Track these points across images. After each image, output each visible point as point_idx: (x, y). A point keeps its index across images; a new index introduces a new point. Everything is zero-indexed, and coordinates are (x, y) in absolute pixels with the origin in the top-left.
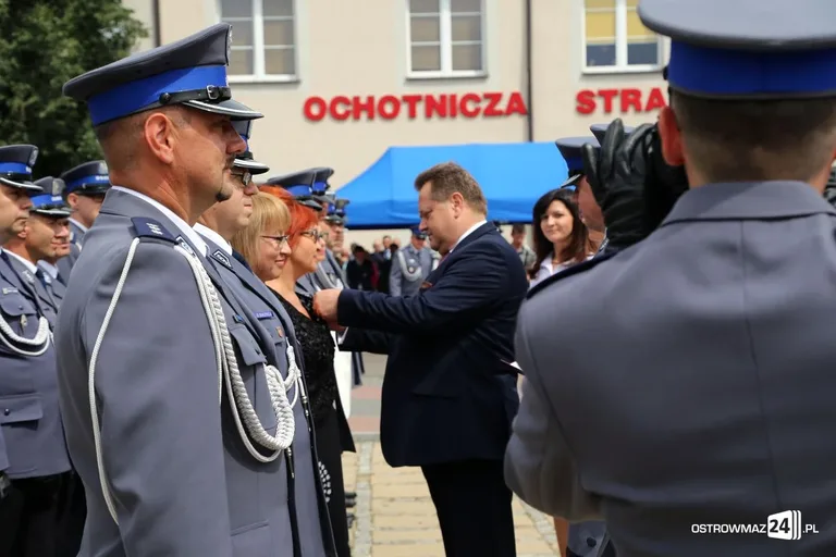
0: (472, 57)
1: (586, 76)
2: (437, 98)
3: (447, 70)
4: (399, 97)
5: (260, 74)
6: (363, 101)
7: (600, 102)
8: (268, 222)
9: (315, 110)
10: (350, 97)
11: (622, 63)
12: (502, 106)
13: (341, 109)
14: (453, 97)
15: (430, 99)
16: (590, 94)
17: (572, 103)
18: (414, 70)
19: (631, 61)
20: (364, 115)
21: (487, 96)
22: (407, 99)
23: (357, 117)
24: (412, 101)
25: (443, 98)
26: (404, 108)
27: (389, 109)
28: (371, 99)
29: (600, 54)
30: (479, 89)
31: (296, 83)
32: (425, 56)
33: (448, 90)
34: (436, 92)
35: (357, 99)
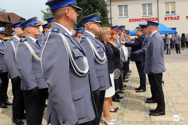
0: (151, 13)
1: (166, 15)
2: (146, 19)
3: (147, 15)
4: (141, 18)
5: (123, 16)
6: (137, 19)
7: (168, 19)
8: (108, 32)
9: (130, 20)
10: (135, 19)
11: (170, 13)
12: (155, 19)
13: (134, 20)
14: (148, 18)
15: (145, 19)
16: (166, 17)
17: (164, 19)
18: (143, 15)
19: (172, 13)
20: (137, 21)
21: (153, 18)
22: (142, 19)
23: (136, 21)
24: (143, 19)
25: (147, 18)
26: (142, 20)
27: (140, 20)
28: (138, 19)
29: (167, 12)
30: (152, 17)
31: (128, 17)
32: (145, 13)
33: (148, 17)
34: (146, 18)
35: (136, 19)
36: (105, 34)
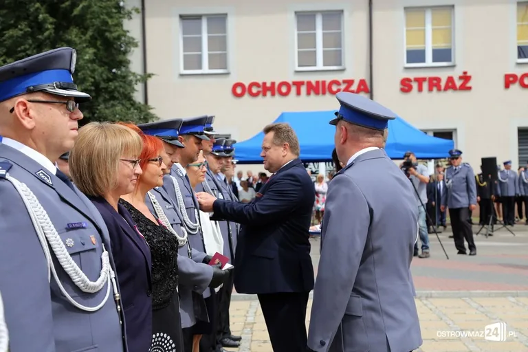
0: (335, 57)
1: (407, 68)
2: (314, 83)
3: (320, 66)
4: (291, 83)
5: (206, 69)
6: (268, 85)
7: (415, 85)
8: (126, 148)
9: (239, 90)
10: (260, 83)
11: (429, 61)
12: (354, 87)
13: (255, 90)
14: (324, 83)
15: (309, 84)
16: (409, 80)
17: (398, 86)
18: (299, 66)
19: (434, 60)
20: (269, 93)
21: (345, 82)
22: (295, 83)
23: (265, 95)
24: (298, 85)
25: (317, 83)
26: (294, 89)
27: (284, 89)
28: (273, 84)
29: (415, 56)
30: (340, 77)
31: (228, 74)
32: (307, 58)
33: (320, 78)
34: (313, 79)
35: (264, 84)
36: (114, 160)
